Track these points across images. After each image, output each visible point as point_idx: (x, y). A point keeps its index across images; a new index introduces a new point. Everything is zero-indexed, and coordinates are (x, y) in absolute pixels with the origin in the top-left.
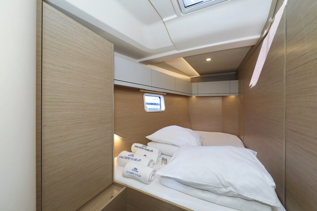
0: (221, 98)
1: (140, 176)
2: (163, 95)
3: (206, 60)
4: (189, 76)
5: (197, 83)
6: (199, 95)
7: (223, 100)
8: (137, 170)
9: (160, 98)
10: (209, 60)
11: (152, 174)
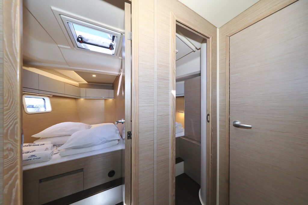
0: (104, 100)
1: (40, 158)
2: (49, 97)
3: (92, 76)
4: (78, 82)
5: (85, 89)
6: (87, 98)
7: (105, 101)
8: (35, 156)
9: (44, 99)
10: (94, 76)
11: (51, 154)
